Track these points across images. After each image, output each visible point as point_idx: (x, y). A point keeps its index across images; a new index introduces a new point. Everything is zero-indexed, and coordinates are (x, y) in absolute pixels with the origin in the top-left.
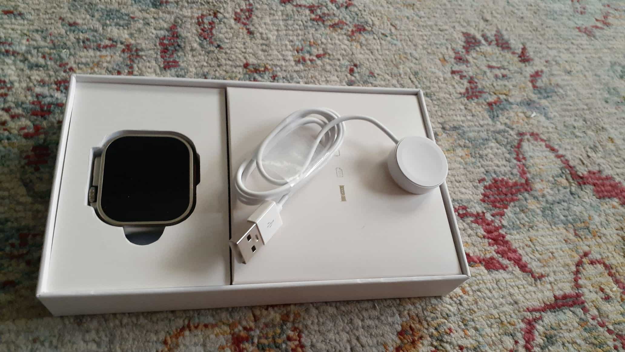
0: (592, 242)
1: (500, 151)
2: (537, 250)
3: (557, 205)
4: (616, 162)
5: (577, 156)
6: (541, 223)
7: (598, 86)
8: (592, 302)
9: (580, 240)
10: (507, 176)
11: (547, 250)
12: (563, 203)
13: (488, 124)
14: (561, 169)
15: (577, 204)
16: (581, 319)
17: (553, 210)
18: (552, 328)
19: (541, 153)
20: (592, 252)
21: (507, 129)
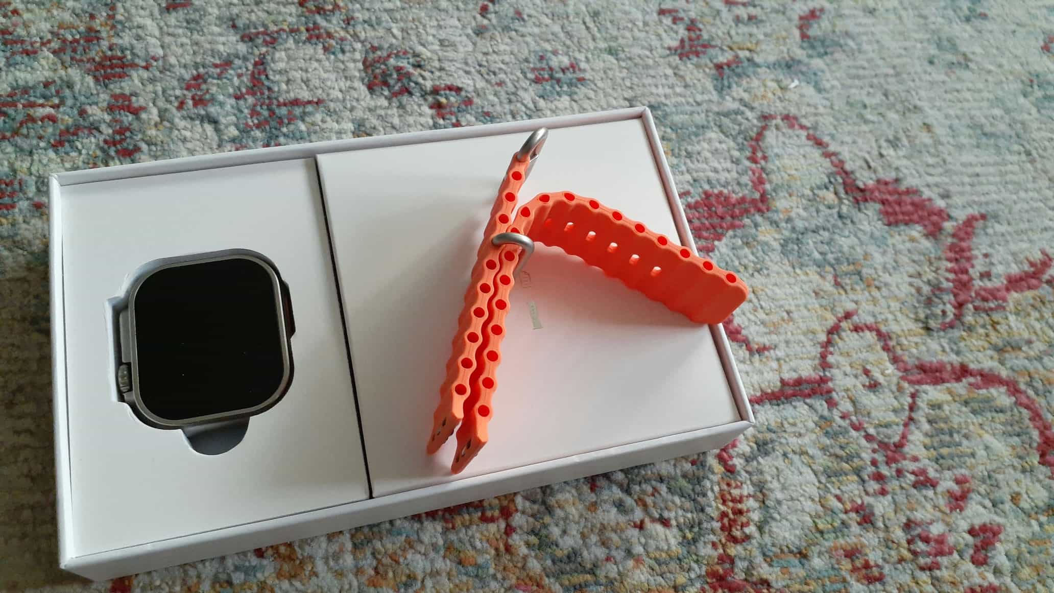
0: (861, 295)
1: (724, 146)
2: (762, 308)
3: (810, 234)
4: (928, 165)
5: (860, 154)
6: (776, 263)
7: (920, 36)
8: (847, 390)
9: (842, 292)
10: (730, 188)
11: (781, 306)
12: (821, 232)
13: (710, 101)
14: (828, 177)
15: (847, 233)
16: (822, 417)
17: (802, 243)
18: (770, 430)
19: (796, 149)
20: (860, 312)
21: (743, 108)
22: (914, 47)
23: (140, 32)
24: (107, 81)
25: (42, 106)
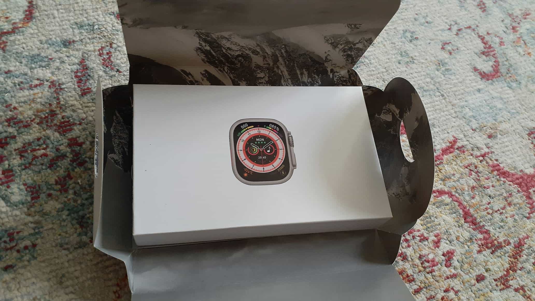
22: (392, 58)
23: (73, 108)
24: (64, 133)
25: (39, 149)
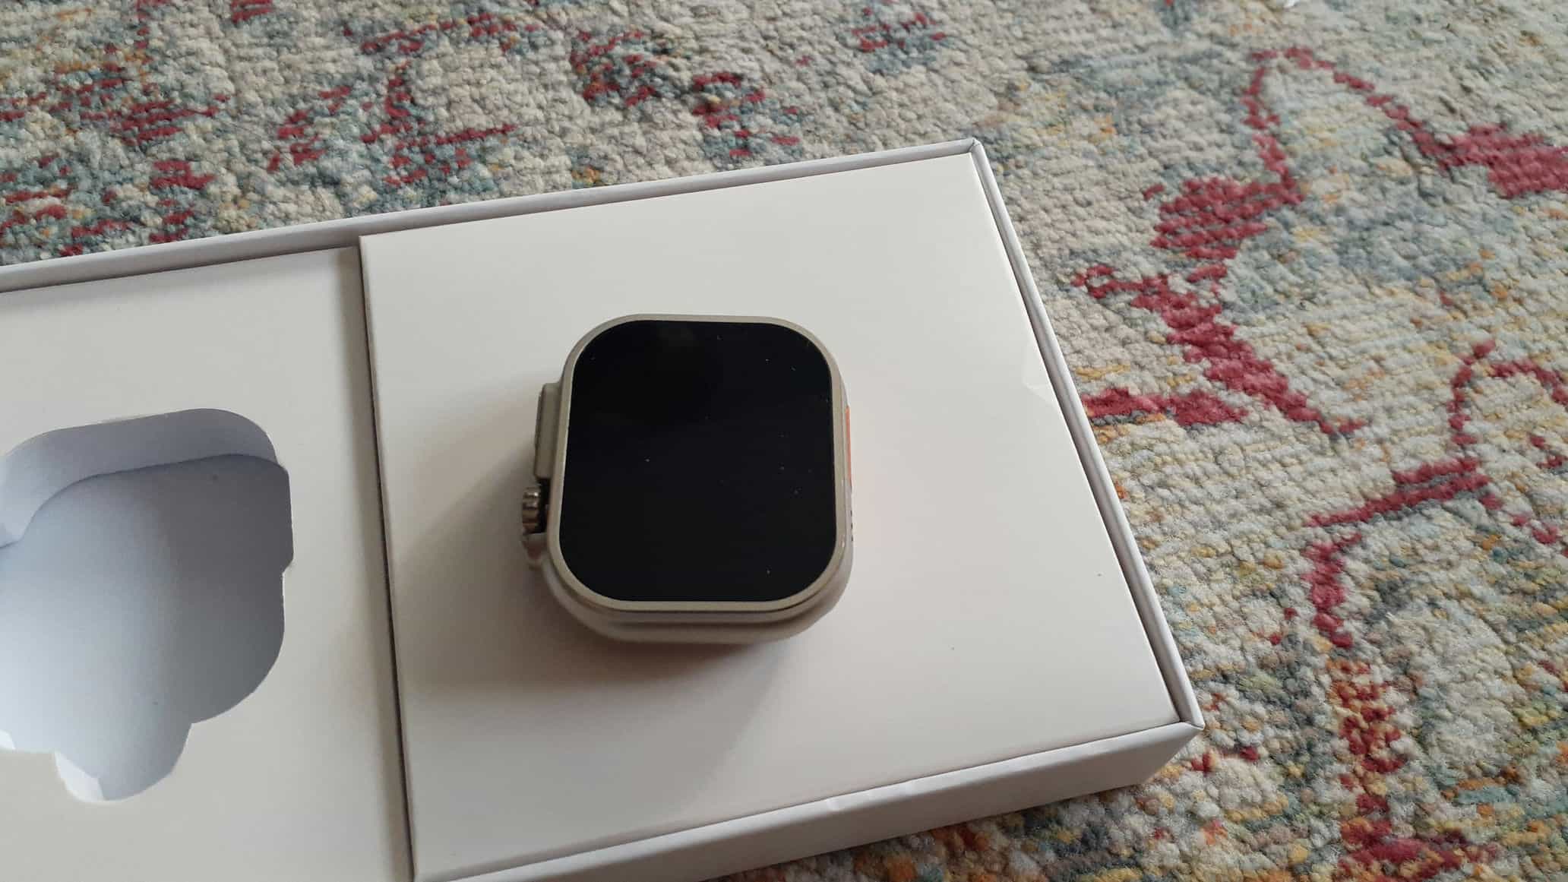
0: (1496, 316)
1: (1200, 107)
2: (1331, 358)
3: (1381, 229)
4: (1549, 96)
5: (1430, 92)
6: (1336, 282)
8: (1512, 477)
9: (1460, 316)
10: (1228, 172)
11: (1363, 352)
12: (1399, 223)
13: (1161, 43)
14: (1387, 136)
15: (1441, 219)
16: (1479, 528)
17: (1371, 244)
18: (1394, 563)
19: (1322, 98)
20: (1499, 343)
21: (1218, 48)
23: (192, 60)
24: (144, 143)
25: (40, 196)
